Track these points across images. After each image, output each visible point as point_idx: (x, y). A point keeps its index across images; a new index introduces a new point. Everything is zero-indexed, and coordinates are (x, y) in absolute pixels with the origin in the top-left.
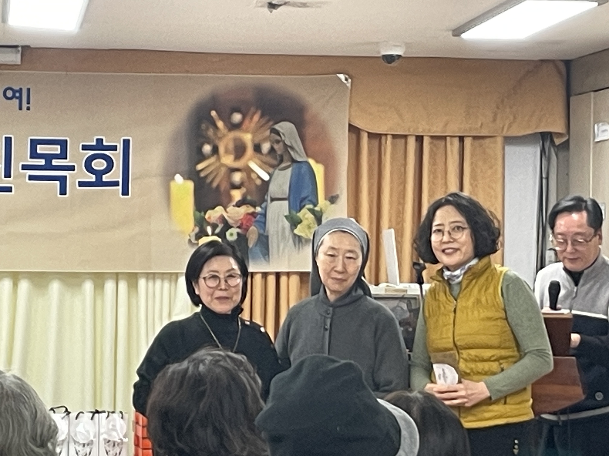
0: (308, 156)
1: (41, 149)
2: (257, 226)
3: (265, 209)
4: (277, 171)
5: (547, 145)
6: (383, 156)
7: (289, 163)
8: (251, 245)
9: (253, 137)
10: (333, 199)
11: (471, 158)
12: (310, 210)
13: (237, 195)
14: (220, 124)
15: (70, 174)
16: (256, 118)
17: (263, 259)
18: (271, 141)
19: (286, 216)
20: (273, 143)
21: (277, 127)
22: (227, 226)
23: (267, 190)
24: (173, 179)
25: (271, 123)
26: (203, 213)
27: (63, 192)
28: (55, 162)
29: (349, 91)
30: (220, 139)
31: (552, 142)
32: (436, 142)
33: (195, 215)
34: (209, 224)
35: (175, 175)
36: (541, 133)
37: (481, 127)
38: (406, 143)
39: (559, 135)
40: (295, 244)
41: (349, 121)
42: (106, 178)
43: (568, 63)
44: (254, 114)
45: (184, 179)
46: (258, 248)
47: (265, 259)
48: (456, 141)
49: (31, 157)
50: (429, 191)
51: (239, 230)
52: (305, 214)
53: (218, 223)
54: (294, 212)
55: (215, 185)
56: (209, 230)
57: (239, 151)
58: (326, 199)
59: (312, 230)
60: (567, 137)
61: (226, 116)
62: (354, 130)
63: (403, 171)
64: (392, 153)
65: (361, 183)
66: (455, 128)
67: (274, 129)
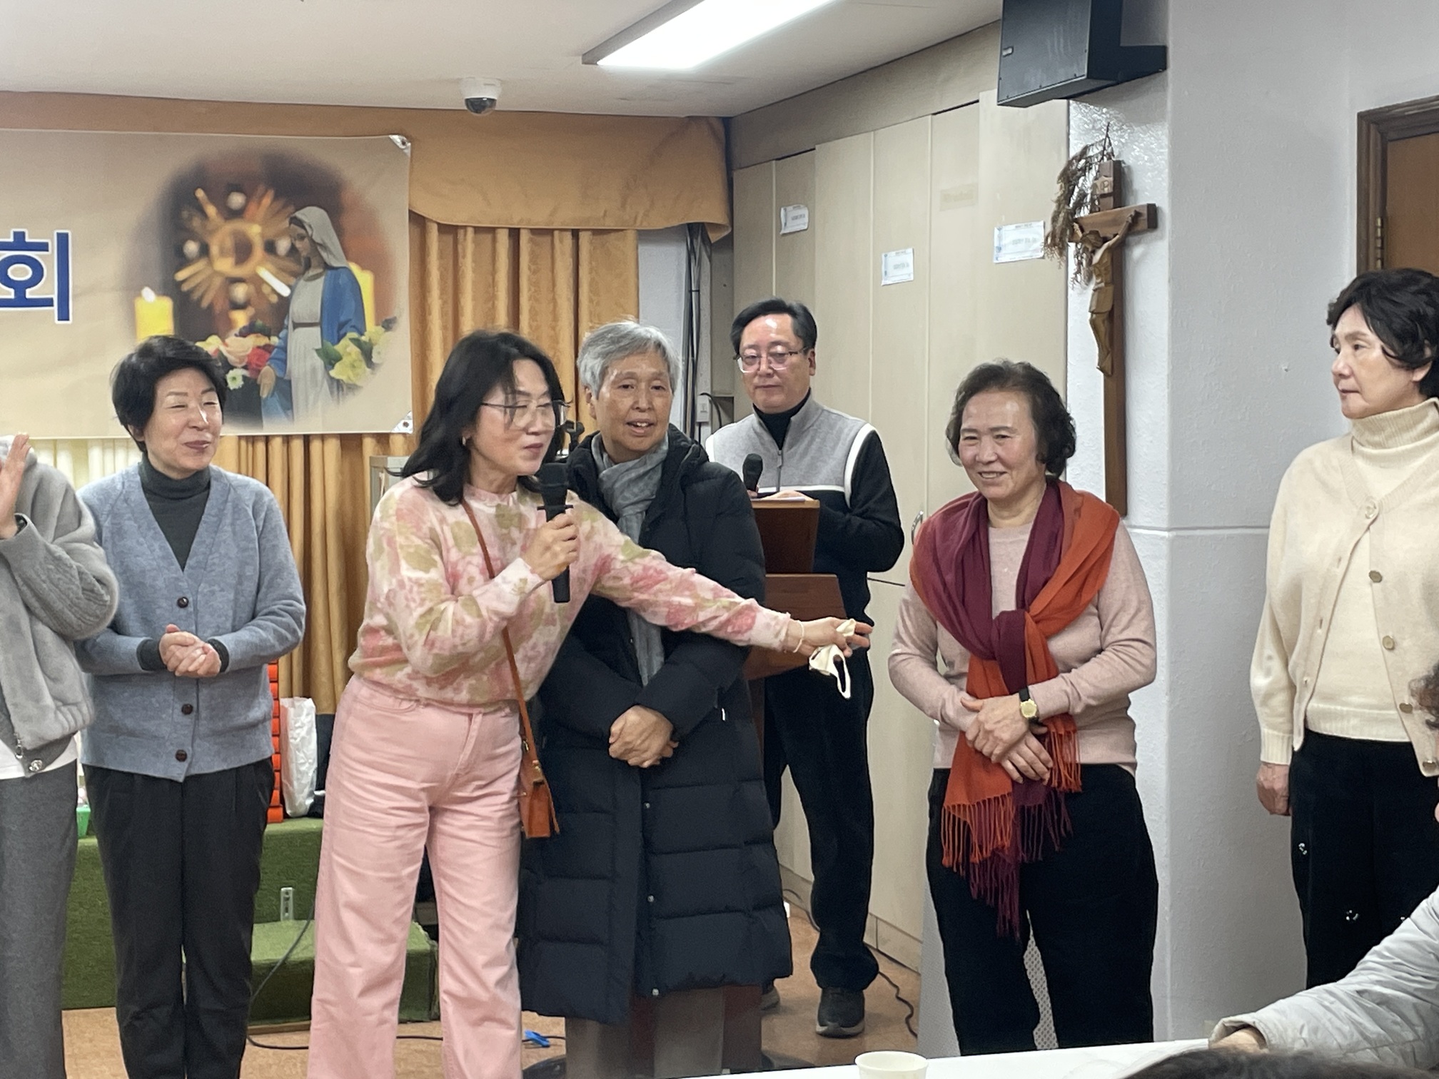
0: (348, 258)
2: (272, 365)
3: (285, 340)
4: (302, 282)
5: (697, 243)
6: (460, 259)
7: (320, 270)
8: (264, 394)
9: (263, 230)
10: (388, 324)
11: (590, 263)
12: (354, 340)
14: (211, 210)
16: (267, 201)
17: (283, 415)
18: (291, 236)
19: (317, 350)
20: (294, 239)
21: (299, 214)
23: (287, 311)
24: (140, 295)
25: (291, 209)
29: (409, 160)
30: (212, 232)
31: (706, 240)
32: (539, 239)
35: (141, 288)
36: (689, 225)
37: (605, 215)
38: (494, 240)
39: (717, 227)
40: (332, 393)
41: (410, 205)
42: (31, 293)
43: (727, 122)
44: (264, 194)
45: (158, 294)
46: (276, 398)
47: (287, 416)
48: (568, 235)
50: (530, 311)
51: (245, 372)
52: (347, 346)
54: (329, 345)
55: (205, 304)
57: (243, 251)
58: (377, 324)
59: (359, 371)
60: (730, 230)
61: (220, 200)
62: (418, 220)
63: (491, 281)
64: (474, 254)
65: (430, 300)
66: (567, 216)
67: (295, 218)
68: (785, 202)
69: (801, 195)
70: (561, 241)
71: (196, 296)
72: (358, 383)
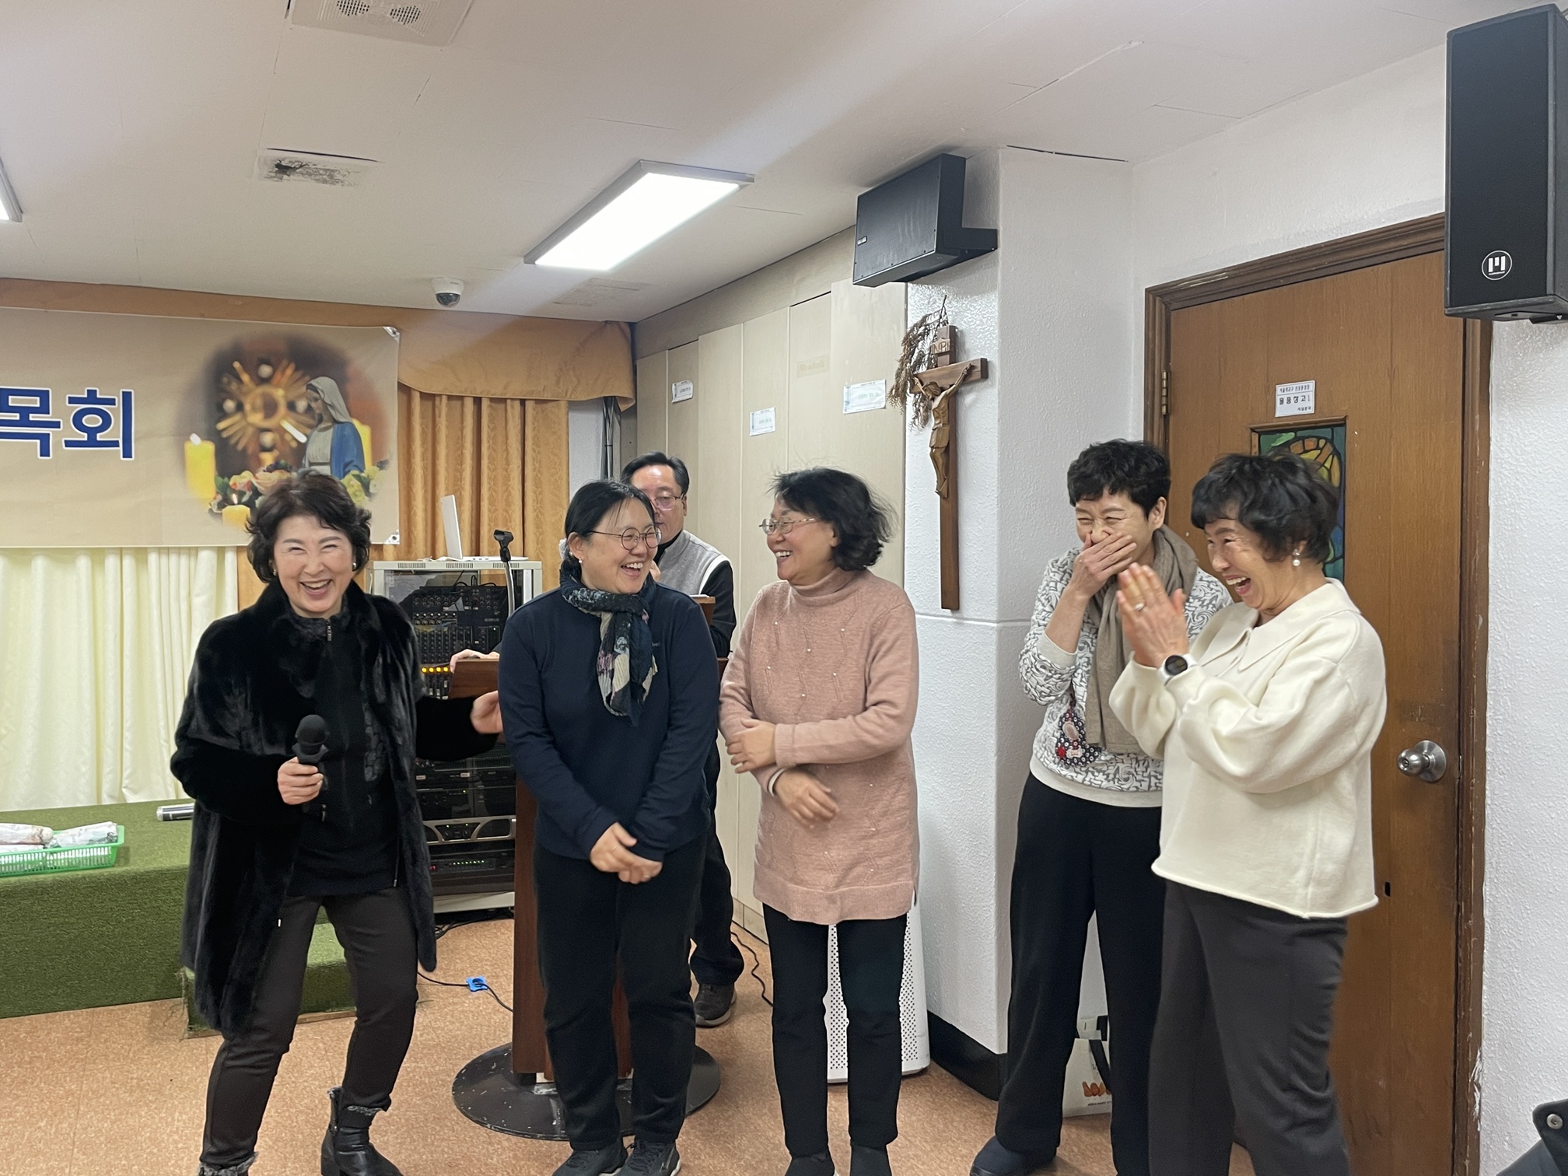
0: (351, 416)
1: (14, 401)
4: (316, 433)
5: (611, 410)
6: (437, 419)
7: (330, 424)
9: (286, 393)
10: (381, 465)
11: (533, 423)
13: (268, 458)
14: (245, 378)
15: (53, 432)
16: (289, 372)
18: (307, 398)
20: (311, 401)
21: (313, 382)
22: (256, 493)
23: (304, 454)
24: (189, 439)
25: (307, 378)
26: (226, 479)
27: (45, 452)
28: (32, 417)
29: (398, 345)
30: (246, 394)
31: (617, 410)
32: (495, 405)
33: (216, 482)
34: (234, 491)
35: (190, 434)
36: (604, 397)
37: (544, 389)
38: (463, 405)
39: (625, 400)
41: (398, 379)
42: (101, 437)
43: (632, 325)
44: (287, 367)
45: (203, 439)
48: (517, 404)
50: (489, 458)
52: (351, 480)
53: (245, 489)
54: (337, 476)
55: (240, 447)
56: (235, 498)
57: (270, 408)
58: (373, 465)
60: (634, 403)
61: (252, 369)
62: (404, 389)
63: (460, 435)
64: (448, 415)
65: (413, 448)
66: (516, 390)
67: (311, 385)
68: (674, 379)
69: (686, 373)
70: (512, 407)
71: (233, 441)
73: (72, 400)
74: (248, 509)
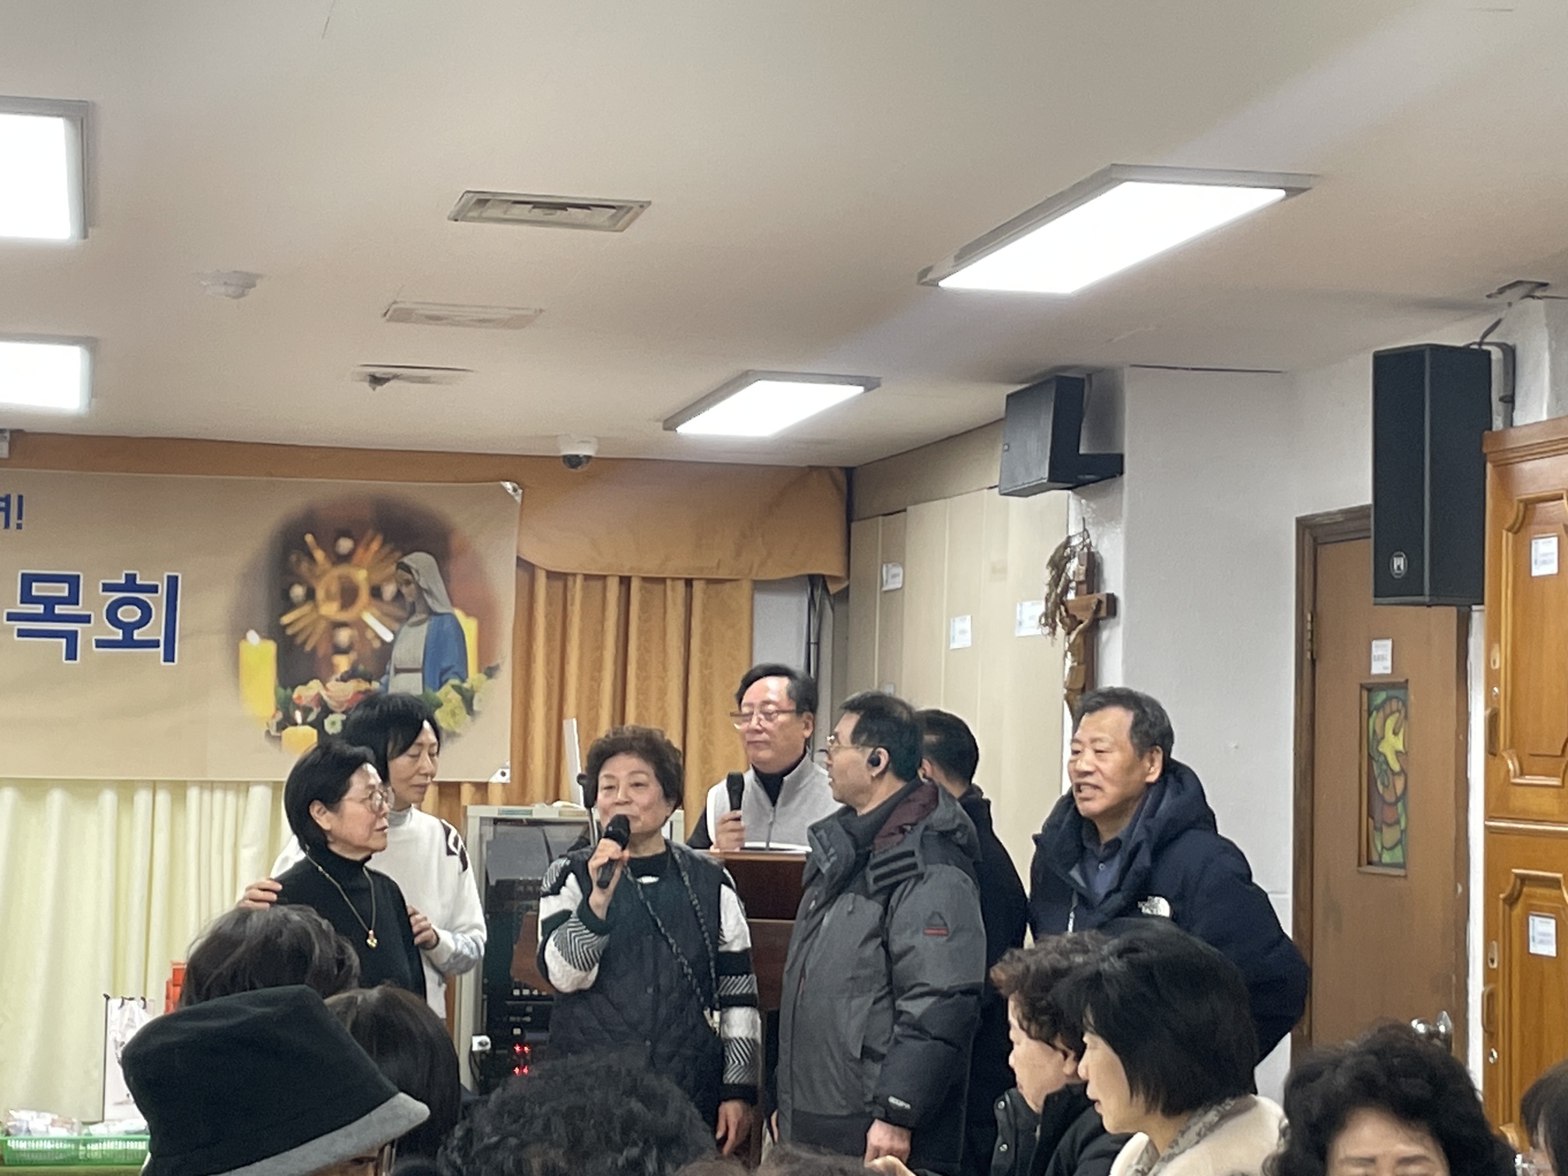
0: (453, 604)
1: (38, 589)
3: (386, 685)
4: (405, 629)
5: (818, 593)
6: (569, 607)
7: (424, 616)
9: (369, 575)
10: (490, 672)
11: (704, 612)
13: (343, 663)
14: (319, 555)
15: (82, 628)
16: (375, 546)
18: (397, 581)
20: (401, 585)
21: (406, 560)
22: (326, 711)
23: (390, 657)
24: (244, 637)
25: (398, 554)
26: (289, 691)
27: (72, 655)
28: (59, 609)
29: (518, 509)
30: (319, 578)
31: (826, 589)
32: (650, 587)
33: (276, 693)
34: (298, 707)
35: (247, 631)
36: (808, 576)
37: (718, 564)
38: (604, 588)
39: (835, 579)
41: (518, 551)
42: (139, 634)
43: (849, 472)
44: (372, 540)
45: (263, 637)
48: (681, 585)
49: (22, 602)
50: (638, 663)
51: (344, 717)
53: (312, 705)
54: (430, 691)
55: (308, 648)
56: (298, 716)
57: (348, 595)
58: (479, 671)
59: (457, 718)
60: (846, 583)
61: (329, 545)
62: (525, 567)
63: (600, 629)
64: (582, 601)
65: (535, 647)
66: (679, 564)
67: (402, 563)
68: (887, 561)
69: (895, 554)
70: (673, 590)
72: (458, 731)
73: (107, 588)
74: (315, 732)
